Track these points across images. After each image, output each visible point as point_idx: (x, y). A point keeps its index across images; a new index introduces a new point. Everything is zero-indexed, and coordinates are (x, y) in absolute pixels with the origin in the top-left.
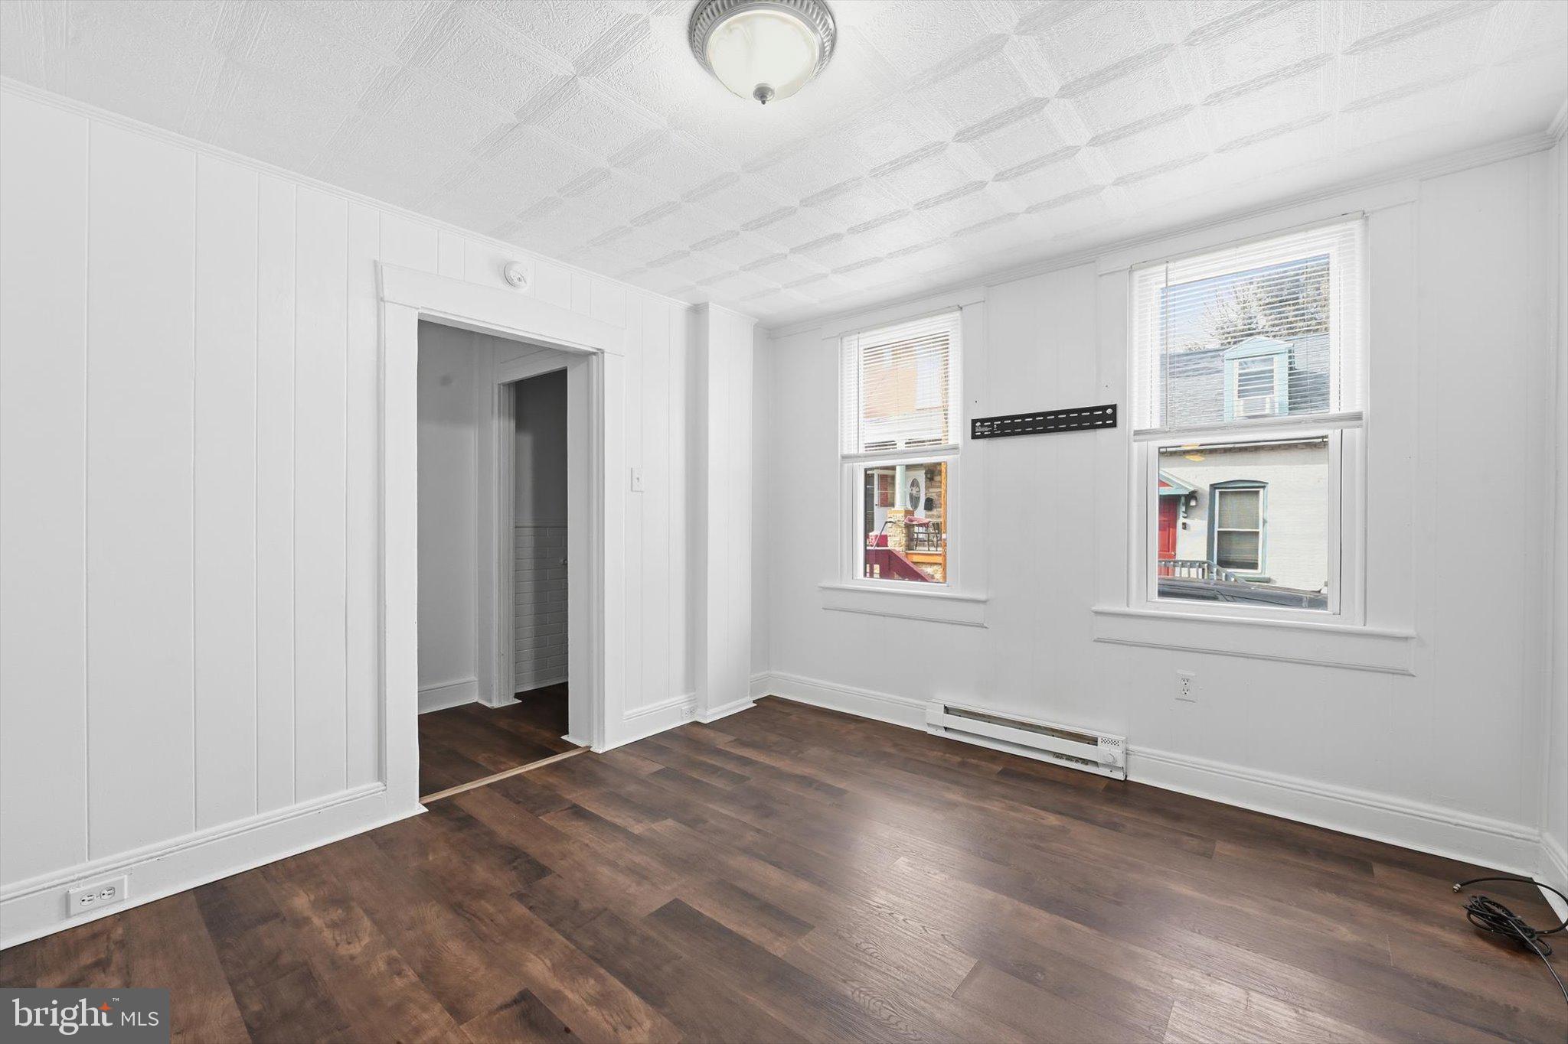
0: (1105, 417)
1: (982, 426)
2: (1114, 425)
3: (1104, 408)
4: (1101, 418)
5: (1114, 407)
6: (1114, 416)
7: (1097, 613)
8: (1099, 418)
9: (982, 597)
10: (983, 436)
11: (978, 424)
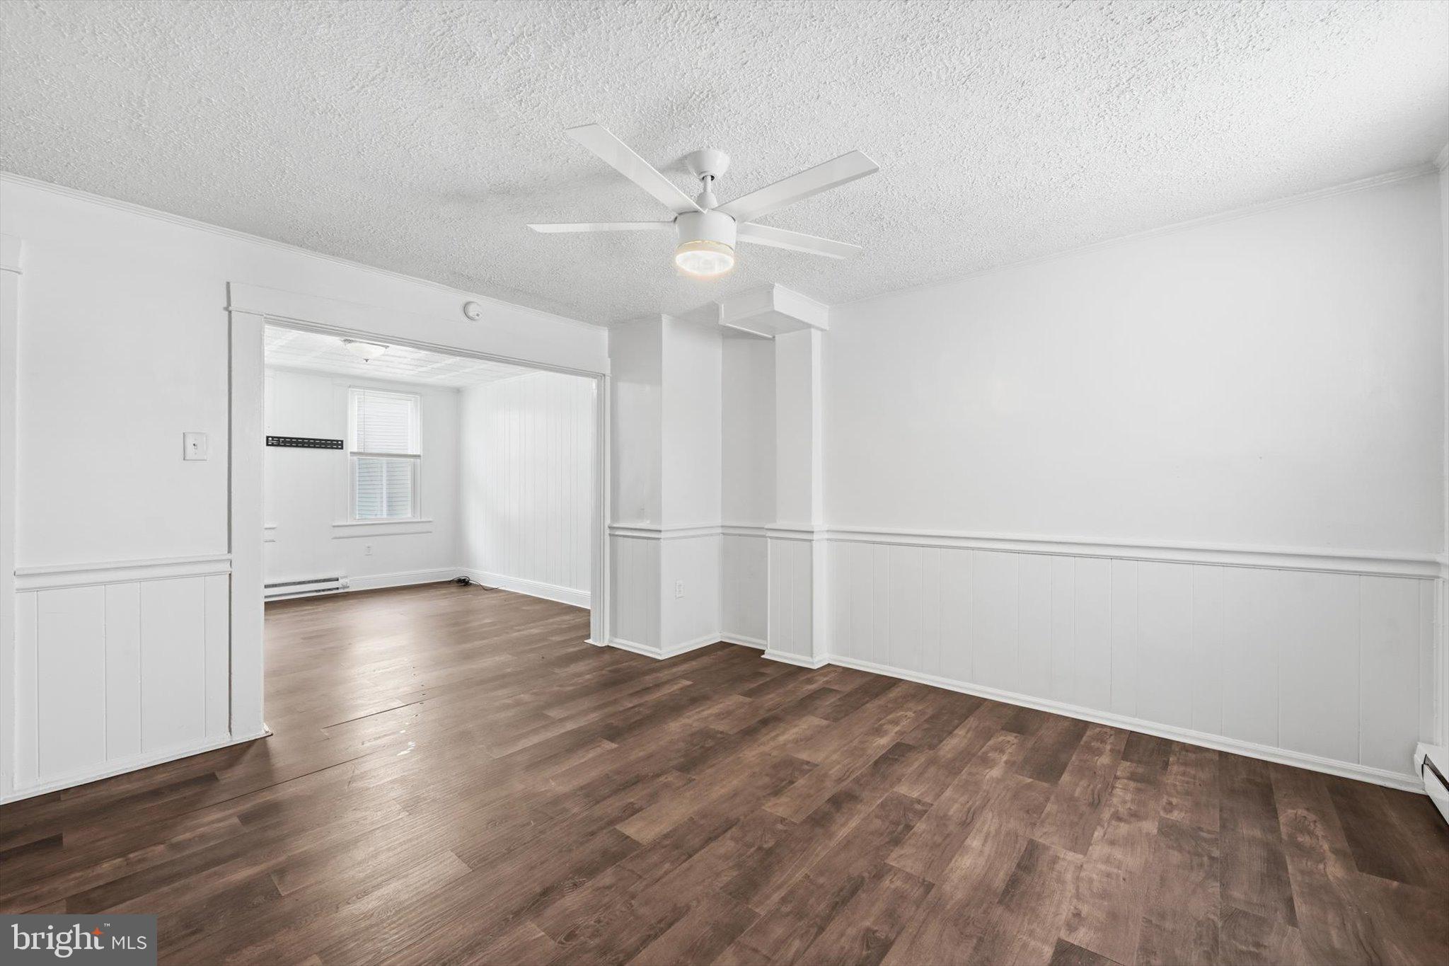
0: (337, 444)
1: (273, 440)
2: (342, 448)
3: (337, 441)
4: (337, 445)
5: (342, 441)
6: (342, 445)
7: (334, 526)
8: (335, 444)
9: (274, 526)
10: (272, 445)
11: (270, 439)
